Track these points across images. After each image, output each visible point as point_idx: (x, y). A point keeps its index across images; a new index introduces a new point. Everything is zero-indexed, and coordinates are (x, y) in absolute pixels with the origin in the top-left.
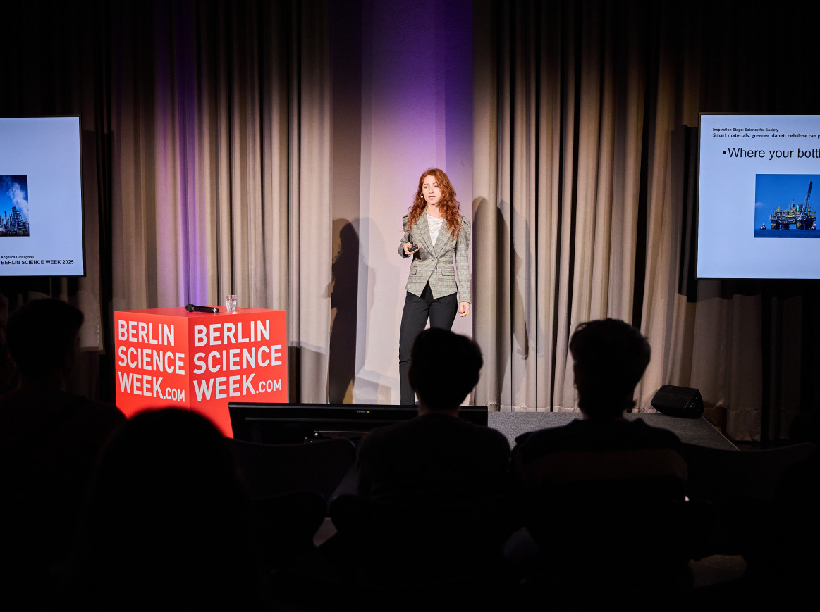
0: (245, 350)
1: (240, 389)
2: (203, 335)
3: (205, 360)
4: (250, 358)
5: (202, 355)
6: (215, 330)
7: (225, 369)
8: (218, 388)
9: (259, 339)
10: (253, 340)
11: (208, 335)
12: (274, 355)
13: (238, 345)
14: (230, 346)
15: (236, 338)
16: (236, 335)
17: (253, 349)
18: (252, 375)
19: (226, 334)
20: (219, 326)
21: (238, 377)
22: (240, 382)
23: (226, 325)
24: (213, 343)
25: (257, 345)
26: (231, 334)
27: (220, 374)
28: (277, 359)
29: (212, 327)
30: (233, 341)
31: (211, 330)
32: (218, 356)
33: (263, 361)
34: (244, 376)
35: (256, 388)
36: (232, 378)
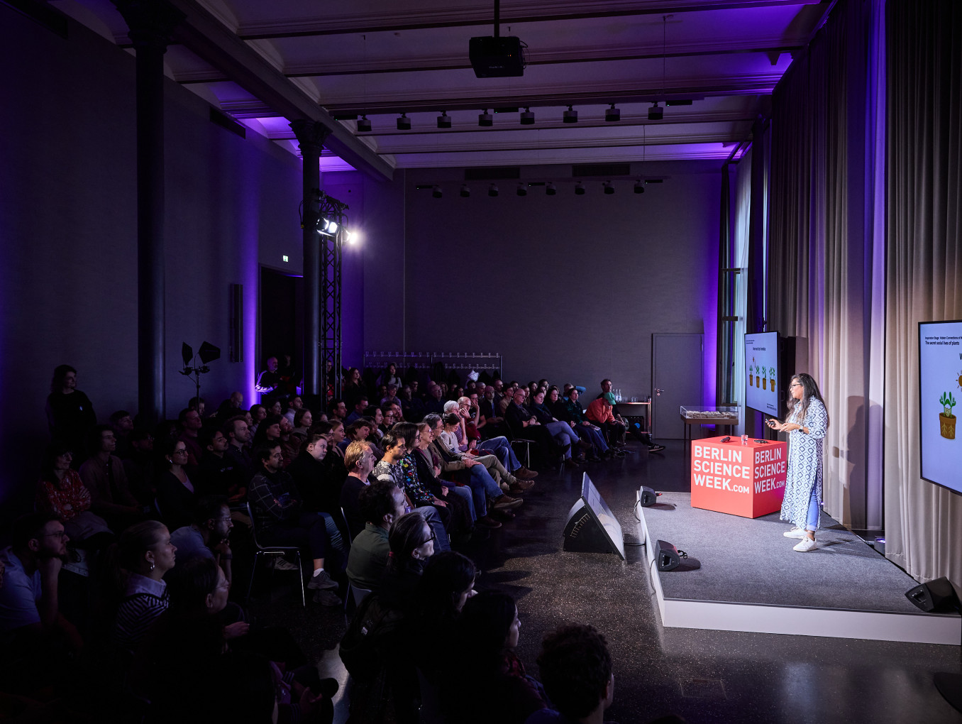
0: (725, 465)
1: (721, 485)
2: (700, 451)
3: (701, 464)
4: (728, 470)
5: (699, 462)
6: (707, 450)
7: (712, 472)
8: (708, 481)
9: (734, 460)
10: (730, 460)
11: (702, 452)
12: (744, 472)
13: (720, 461)
14: (715, 461)
15: (720, 458)
16: (719, 455)
17: (730, 466)
18: (729, 480)
19: (713, 454)
20: (709, 448)
21: (720, 479)
22: (721, 481)
23: (713, 449)
24: (705, 457)
25: (734, 465)
26: (716, 454)
27: (709, 474)
28: (746, 475)
29: (705, 448)
30: (718, 458)
31: (705, 450)
32: (708, 464)
33: (737, 474)
34: (724, 479)
35: (732, 488)
36: (716, 478)
